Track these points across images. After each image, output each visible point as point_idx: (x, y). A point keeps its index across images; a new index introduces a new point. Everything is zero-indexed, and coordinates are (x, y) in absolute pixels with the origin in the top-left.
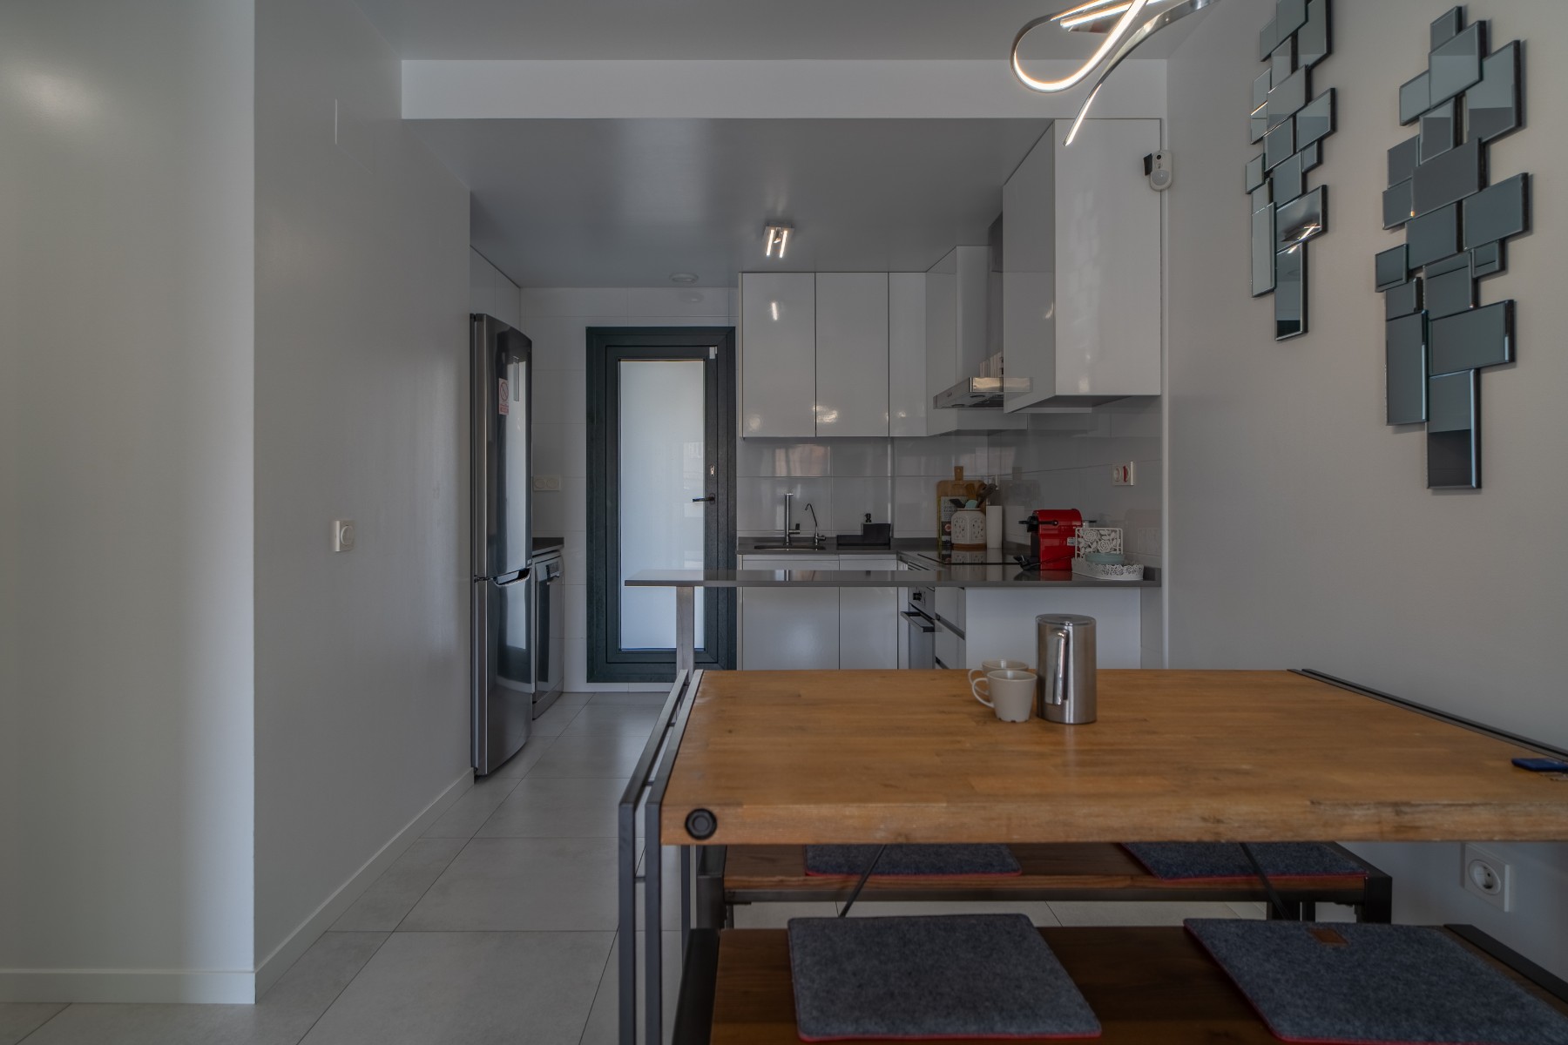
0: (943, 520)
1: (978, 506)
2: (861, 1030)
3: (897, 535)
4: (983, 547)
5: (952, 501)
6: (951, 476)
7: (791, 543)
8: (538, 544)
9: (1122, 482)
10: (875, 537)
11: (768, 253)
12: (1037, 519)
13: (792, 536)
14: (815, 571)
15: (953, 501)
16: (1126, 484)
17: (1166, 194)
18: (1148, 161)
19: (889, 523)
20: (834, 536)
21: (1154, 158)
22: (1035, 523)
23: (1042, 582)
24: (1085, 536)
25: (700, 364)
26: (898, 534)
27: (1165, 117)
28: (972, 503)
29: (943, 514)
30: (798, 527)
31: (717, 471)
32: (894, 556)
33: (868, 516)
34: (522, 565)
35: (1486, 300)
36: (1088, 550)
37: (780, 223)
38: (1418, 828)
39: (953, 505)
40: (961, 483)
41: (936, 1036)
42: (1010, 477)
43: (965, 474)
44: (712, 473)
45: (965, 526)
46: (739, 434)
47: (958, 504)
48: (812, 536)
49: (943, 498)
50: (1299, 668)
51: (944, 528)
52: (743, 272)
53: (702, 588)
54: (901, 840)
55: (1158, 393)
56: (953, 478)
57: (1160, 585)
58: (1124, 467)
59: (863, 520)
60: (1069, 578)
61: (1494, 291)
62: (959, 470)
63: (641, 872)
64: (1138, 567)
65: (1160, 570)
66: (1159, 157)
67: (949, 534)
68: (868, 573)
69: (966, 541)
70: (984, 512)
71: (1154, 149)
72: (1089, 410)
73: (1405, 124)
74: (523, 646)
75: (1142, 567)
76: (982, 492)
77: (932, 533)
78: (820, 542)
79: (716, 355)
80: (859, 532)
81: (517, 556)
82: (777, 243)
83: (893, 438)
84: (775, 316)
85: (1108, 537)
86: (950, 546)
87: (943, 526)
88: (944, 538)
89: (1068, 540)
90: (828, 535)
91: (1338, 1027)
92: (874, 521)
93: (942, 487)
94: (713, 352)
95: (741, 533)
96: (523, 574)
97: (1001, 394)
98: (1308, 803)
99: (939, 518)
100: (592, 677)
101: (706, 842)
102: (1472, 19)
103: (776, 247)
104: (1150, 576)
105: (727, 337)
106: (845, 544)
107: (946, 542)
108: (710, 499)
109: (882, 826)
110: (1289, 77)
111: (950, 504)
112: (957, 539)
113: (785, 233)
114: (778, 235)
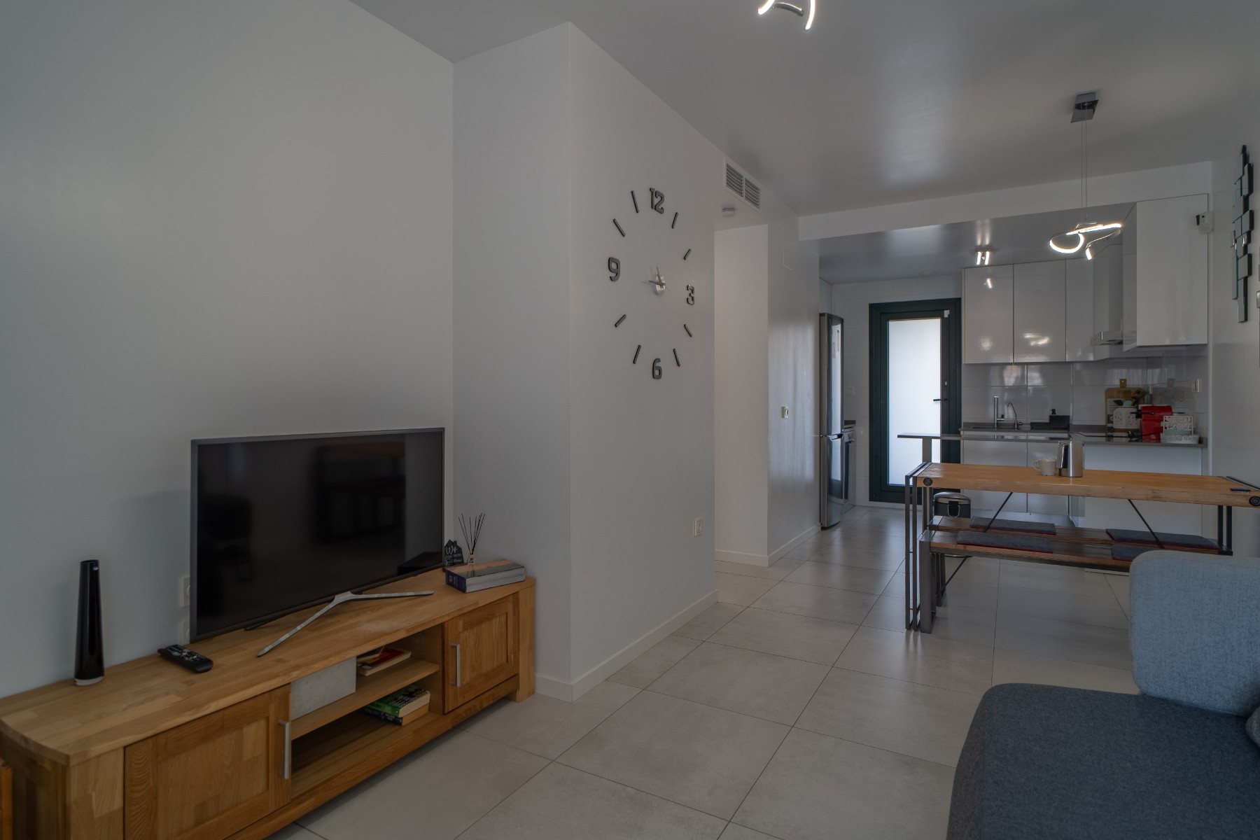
0: (1109, 413)
1: (1133, 404)
3: (1074, 422)
6: (1118, 385)
7: (998, 426)
8: (847, 423)
9: (1195, 390)
10: (1058, 423)
11: (978, 263)
12: (1141, 412)
13: (999, 420)
15: (1115, 401)
16: (1196, 392)
17: (1210, 235)
18: (1198, 217)
20: (1029, 422)
21: (1201, 217)
24: (1169, 421)
25: (938, 320)
27: (1211, 192)
28: (1129, 403)
29: (1108, 410)
30: (1004, 417)
31: (949, 384)
33: (1054, 411)
34: (839, 432)
36: (1171, 428)
37: (984, 249)
40: (1123, 389)
42: (1165, 386)
43: (1128, 383)
44: (946, 384)
45: (1122, 417)
46: (963, 362)
47: (1119, 403)
48: (1013, 422)
49: (1109, 400)
50: (1225, 476)
51: (1109, 420)
52: (965, 268)
53: (939, 440)
56: (1119, 387)
57: (1206, 446)
58: (1195, 382)
59: (1050, 413)
60: (1159, 441)
62: (1123, 381)
63: (911, 551)
64: (1197, 437)
65: (1207, 439)
66: (1203, 217)
67: (1112, 422)
69: (1121, 427)
70: (1136, 408)
71: (1200, 212)
74: (840, 479)
76: (1136, 395)
77: (1102, 422)
78: (1019, 426)
79: (949, 315)
80: (1048, 421)
81: (837, 427)
82: (983, 259)
83: (1070, 362)
84: (990, 286)
85: (1183, 421)
86: (1112, 430)
87: (1109, 418)
88: (1109, 425)
89: (1163, 423)
90: (1026, 423)
92: (1058, 413)
93: (1110, 393)
94: (946, 313)
95: (964, 420)
96: (840, 436)
99: (1106, 412)
100: (872, 498)
101: (931, 486)
103: (983, 261)
104: (1202, 442)
105: (955, 305)
106: (1036, 426)
107: (1110, 428)
108: (944, 400)
111: (1114, 403)
112: (1116, 426)
113: (988, 254)
114: (984, 255)
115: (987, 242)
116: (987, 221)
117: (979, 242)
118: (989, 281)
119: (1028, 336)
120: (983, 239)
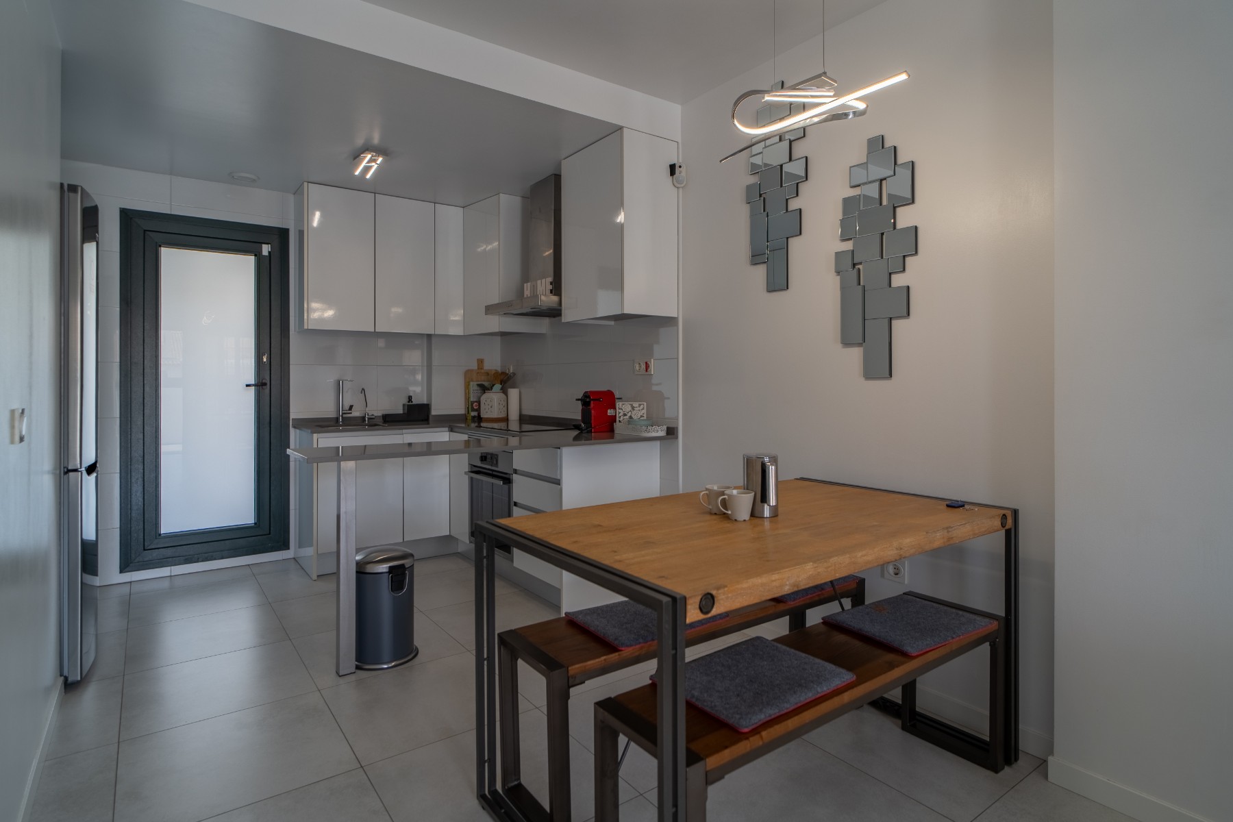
0: (472, 399)
1: (502, 389)
2: (767, 715)
3: (434, 412)
4: (506, 420)
5: (478, 385)
6: (475, 366)
7: (342, 422)
9: (644, 372)
10: (416, 414)
11: (357, 173)
12: (590, 398)
13: (344, 416)
14: (365, 446)
16: (647, 373)
17: (681, 190)
18: (672, 169)
19: (427, 403)
20: (380, 414)
21: (677, 166)
22: (588, 400)
23: (593, 441)
24: (623, 409)
25: (251, 260)
26: (437, 411)
27: (680, 141)
28: (498, 387)
29: (471, 396)
30: (351, 407)
31: (270, 358)
32: (447, 429)
33: (410, 398)
35: (894, 284)
36: (625, 417)
37: (379, 151)
38: (952, 538)
39: (478, 388)
40: (483, 371)
41: (799, 705)
43: (486, 365)
44: (265, 360)
45: (492, 404)
47: (485, 388)
48: (363, 415)
49: (470, 383)
52: (309, 183)
54: (796, 589)
55: (676, 316)
56: (476, 368)
57: (677, 438)
58: (646, 363)
59: (405, 401)
60: (612, 437)
61: (898, 281)
62: (481, 362)
64: (662, 428)
65: (677, 428)
66: (680, 167)
67: (478, 410)
68: (410, 444)
69: (495, 415)
70: (506, 394)
71: (676, 161)
72: (612, 323)
73: (852, 187)
75: (665, 427)
76: (503, 378)
77: (461, 410)
78: (370, 420)
79: (269, 253)
80: (402, 411)
82: (369, 166)
85: (638, 409)
86: (478, 419)
87: (472, 405)
88: (473, 414)
89: (609, 411)
90: (377, 414)
91: (925, 643)
92: (415, 401)
93: (468, 375)
94: (266, 249)
95: (292, 416)
97: (559, 308)
98: (925, 533)
99: (467, 398)
102: (888, 144)
103: (367, 169)
104: (671, 432)
105: (281, 236)
106: (390, 421)
107: (474, 417)
108: (260, 385)
109: (788, 583)
110: (777, 143)
111: (476, 388)
112: (486, 414)
113: (379, 159)
114: (373, 159)
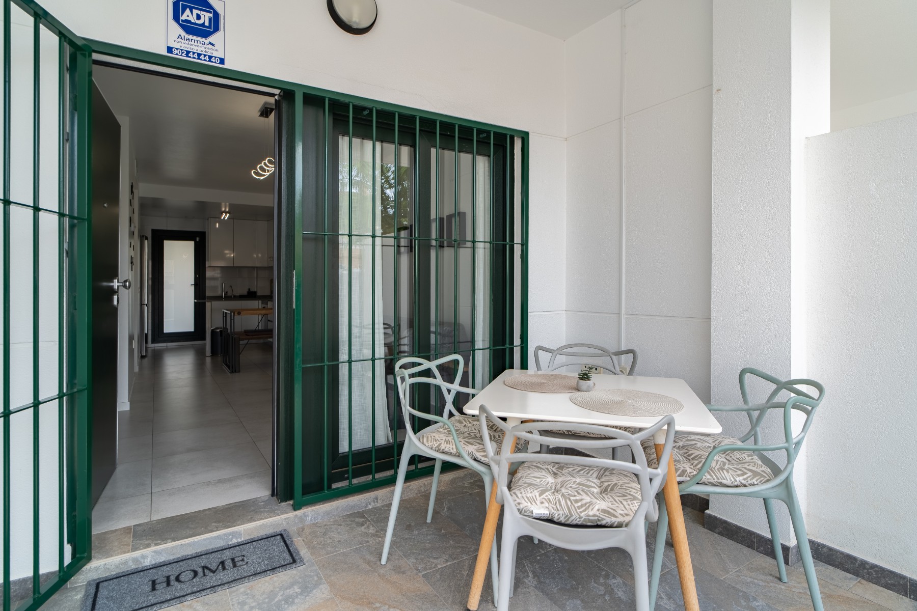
7: (224, 298)
10: (251, 295)
11: (222, 218)
13: (224, 295)
19: (256, 290)
20: (238, 295)
25: (193, 243)
26: (259, 294)
30: (227, 292)
31: (199, 276)
33: (249, 289)
37: (227, 213)
44: (197, 276)
46: (207, 265)
48: (231, 295)
52: (210, 218)
59: (247, 290)
77: (269, 293)
78: (234, 297)
79: (199, 240)
80: (246, 294)
83: (257, 267)
84: (217, 226)
90: (236, 295)
92: (251, 290)
94: (198, 239)
100: (152, 343)
103: (225, 217)
105: (203, 235)
106: (241, 297)
108: (196, 285)
113: (228, 215)
114: (226, 215)
115: (227, 210)
116: (228, 204)
117: (223, 209)
118: (217, 224)
119: (227, 252)
120: (225, 209)
